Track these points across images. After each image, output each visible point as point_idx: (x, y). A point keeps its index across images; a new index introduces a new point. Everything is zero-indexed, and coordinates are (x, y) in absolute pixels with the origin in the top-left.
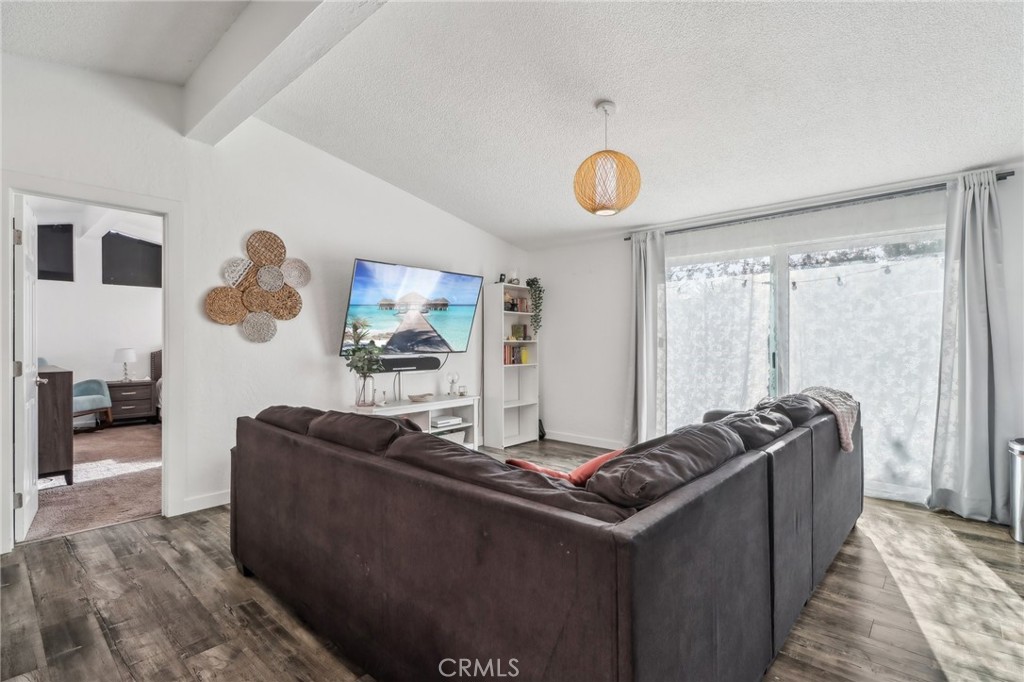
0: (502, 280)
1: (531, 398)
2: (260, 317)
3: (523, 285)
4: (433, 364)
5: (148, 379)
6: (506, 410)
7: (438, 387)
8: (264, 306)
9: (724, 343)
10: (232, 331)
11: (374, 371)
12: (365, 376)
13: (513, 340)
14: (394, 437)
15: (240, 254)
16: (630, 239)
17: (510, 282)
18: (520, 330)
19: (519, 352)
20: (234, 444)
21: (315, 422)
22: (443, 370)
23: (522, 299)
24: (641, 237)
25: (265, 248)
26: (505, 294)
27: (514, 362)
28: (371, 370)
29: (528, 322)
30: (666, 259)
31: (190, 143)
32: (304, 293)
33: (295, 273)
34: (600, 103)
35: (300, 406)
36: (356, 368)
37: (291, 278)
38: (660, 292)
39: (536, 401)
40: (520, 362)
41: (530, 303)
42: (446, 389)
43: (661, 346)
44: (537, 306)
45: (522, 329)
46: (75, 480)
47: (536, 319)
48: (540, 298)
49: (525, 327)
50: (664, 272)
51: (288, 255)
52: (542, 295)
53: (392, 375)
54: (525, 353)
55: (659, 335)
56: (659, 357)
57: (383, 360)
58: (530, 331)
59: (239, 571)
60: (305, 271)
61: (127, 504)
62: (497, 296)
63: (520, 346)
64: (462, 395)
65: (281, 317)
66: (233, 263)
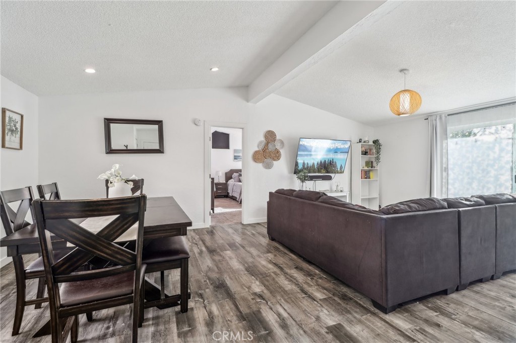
0: (360, 142)
1: (375, 195)
2: (268, 160)
3: (371, 143)
4: (330, 178)
5: (225, 182)
6: (362, 199)
7: (331, 188)
8: (270, 157)
9: (483, 170)
10: (260, 165)
11: (306, 180)
12: (303, 182)
13: (366, 168)
14: (320, 197)
15: (262, 139)
16: (427, 119)
17: (364, 142)
18: (370, 164)
19: (369, 173)
20: (268, 200)
21: (295, 193)
22: (333, 181)
23: (370, 150)
24: (434, 118)
25: (270, 136)
26: (362, 147)
27: (366, 178)
28: (305, 180)
29: (374, 160)
30: (448, 128)
31: (250, 104)
32: (282, 151)
33: (279, 144)
34: (402, 71)
35: (288, 189)
36: (300, 178)
37: (278, 146)
38: (444, 145)
39: (378, 196)
40: (370, 178)
41: (374, 151)
42: (334, 188)
43: (445, 171)
44: (378, 152)
45: (371, 163)
46: (215, 212)
47: (378, 159)
48: (380, 149)
49: (372, 162)
50: (446, 134)
51: (277, 138)
52: (381, 147)
53: (312, 182)
54: (372, 174)
55: (444, 166)
56: (444, 177)
57: (309, 176)
58: (375, 164)
59: (270, 239)
60: (282, 143)
61: (232, 220)
62: (358, 149)
63: (369, 171)
64: (341, 191)
65: (275, 160)
66: (261, 142)
